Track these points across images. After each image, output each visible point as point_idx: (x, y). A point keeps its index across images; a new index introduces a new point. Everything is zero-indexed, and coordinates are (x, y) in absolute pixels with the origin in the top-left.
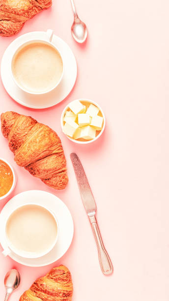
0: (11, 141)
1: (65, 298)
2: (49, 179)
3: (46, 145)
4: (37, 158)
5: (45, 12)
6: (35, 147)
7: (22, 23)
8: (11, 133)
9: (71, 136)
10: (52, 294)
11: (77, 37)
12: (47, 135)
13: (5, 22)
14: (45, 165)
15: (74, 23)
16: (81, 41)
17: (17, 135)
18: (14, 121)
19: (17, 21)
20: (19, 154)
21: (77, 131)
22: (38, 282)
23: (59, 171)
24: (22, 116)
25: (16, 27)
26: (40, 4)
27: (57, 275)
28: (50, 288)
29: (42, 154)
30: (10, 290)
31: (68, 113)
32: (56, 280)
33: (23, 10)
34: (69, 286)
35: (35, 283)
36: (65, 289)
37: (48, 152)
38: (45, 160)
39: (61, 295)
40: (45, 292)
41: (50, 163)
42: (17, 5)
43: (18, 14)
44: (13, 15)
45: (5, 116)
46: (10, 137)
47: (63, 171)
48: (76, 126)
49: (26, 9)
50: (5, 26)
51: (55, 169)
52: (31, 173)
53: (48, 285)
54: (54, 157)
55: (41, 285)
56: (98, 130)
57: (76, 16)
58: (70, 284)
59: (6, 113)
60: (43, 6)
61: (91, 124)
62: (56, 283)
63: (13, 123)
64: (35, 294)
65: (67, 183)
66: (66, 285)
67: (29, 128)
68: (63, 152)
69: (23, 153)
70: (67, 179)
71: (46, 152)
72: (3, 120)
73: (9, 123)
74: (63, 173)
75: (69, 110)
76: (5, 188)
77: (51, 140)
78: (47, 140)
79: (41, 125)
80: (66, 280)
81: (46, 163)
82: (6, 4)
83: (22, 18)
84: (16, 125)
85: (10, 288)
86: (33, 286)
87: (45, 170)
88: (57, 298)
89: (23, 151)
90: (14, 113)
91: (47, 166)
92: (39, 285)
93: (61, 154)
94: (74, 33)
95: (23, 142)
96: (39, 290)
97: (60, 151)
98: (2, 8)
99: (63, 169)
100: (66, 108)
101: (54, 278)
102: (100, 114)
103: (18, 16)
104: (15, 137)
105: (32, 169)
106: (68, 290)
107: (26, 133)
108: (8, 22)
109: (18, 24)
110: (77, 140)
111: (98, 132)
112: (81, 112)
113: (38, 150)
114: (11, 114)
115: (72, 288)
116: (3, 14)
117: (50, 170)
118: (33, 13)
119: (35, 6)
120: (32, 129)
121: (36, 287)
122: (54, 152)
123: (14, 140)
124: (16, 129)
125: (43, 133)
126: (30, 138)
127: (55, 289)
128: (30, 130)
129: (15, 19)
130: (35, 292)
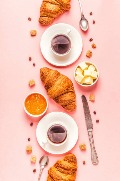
0: (47, 84)
1: (74, 172)
2: (66, 106)
3: (66, 87)
4: (61, 94)
5: (66, 13)
6: (60, 88)
7: (54, 18)
8: (46, 79)
9: (80, 82)
10: (66, 170)
11: (83, 27)
12: (66, 81)
13: (44, 17)
14: (65, 98)
15: (82, 19)
16: (85, 30)
17: (50, 81)
18: (48, 72)
19: (51, 17)
20: (51, 91)
21: (83, 80)
22: (59, 163)
23: (72, 101)
24: (52, 70)
25: (51, 20)
26: (64, 8)
27: (69, 159)
28: (66, 166)
29: (64, 92)
30: (43, 167)
31: (78, 69)
32: (69, 162)
33: (55, 11)
34: (75, 165)
35: (56, 163)
36: (74, 167)
37: (67, 90)
38: (65, 95)
39: (71, 170)
40: (63, 168)
41: (68, 97)
42: (52, 9)
43: (52, 13)
44: (49, 14)
45: (43, 70)
46: (46, 81)
47: (74, 101)
48: (83, 77)
49: (57, 11)
50: (44, 20)
51: (70, 100)
52: (57, 102)
53: (64, 165)
54: (70, 93)
55: (60, 164)
56: (94, 79)
57: (82, 15)
58: (76, 164)
59: (43, 68)
60: (65, 9)
61: (92, 76)
62: (69, 164)
63: (48, 74)
64: (57, 169)
65: (76, 108)
66: (74, 165)
67: (57, 77)
68: (74, 91)
69: (53, 91)
70: (76, 106)
71: (65, 91)
72: (42, 72)
73: (45, 74)
74: (74, 102)
75: (79, 67)
76: (42, 110)
77: (68, 84)
78: (67, 84)
79: (63, 76)
80: (74, 162)
81: (66, 96)
82: (46, 8)
83: (54, 16)
84: (49, 75)
85: (43, 165)
86: (55, 165)
87: (64, 101)
88: (69, 172)
89: (53, 89)
90: (48, 69)
91: (66, 98)
92: (59, 164)
93: (73, 92)
94: (81, 25)
95: (53, 85)
96: (59, 167)
97: (73, 90)
98: (44, 10)
99: (74, 100)
100: (77, 66)
101: (68, 160)
102: (96, 70)
103: (52, 15)
104: (49, 82)
105: (57, 100)
106: (75, 167)
107: (55, 79)
108: (46, 18)
109: (51, 19)
110: (83, 84)
111: (94, 80)
112: (85, 69)
113: (62, 89)
114: (46, 69)
115: (77, 166)
116: (44, 13)
117: (67, 100)
118: (60, 13)
119: (62, 9)
120: (58, 77)
121: (58, 165)
122: (70, 91)
123: (48, 83)
124: (49, 77)
125: (64, 80)
126: (57, 83)
127: (68, 167)
128: (57, 78)
129: (50, 16)
130: (57, 168)
